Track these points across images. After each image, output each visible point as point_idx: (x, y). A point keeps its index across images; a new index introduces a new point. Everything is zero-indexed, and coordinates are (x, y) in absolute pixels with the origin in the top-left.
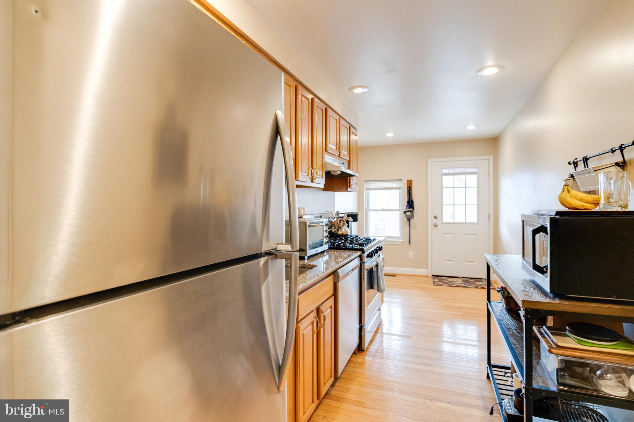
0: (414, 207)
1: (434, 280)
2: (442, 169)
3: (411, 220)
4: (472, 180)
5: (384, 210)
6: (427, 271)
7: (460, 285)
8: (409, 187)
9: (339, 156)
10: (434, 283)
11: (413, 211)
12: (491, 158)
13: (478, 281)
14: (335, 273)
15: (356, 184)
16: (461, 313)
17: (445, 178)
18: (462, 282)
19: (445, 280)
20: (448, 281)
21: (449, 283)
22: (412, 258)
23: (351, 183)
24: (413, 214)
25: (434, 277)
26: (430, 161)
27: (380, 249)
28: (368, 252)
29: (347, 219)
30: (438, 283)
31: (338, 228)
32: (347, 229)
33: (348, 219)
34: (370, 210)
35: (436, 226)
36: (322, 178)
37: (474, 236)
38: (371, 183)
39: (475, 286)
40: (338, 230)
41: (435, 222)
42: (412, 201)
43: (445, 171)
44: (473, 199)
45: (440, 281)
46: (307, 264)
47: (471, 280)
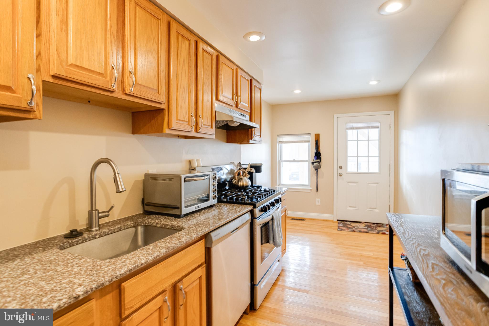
0: (321, 158)
1: (339, 225)
2: (346, 123)
3: (319, 170)
4: (374, 134)
5: (295, 161)
6: (333, 216)
7: (362, 230)
8: (316, 140)
9: (237, 106)
10: (338, 228)
11: (320, 162)
12: (392, 113)
13: (380, 226)
14: (206, 237)
15: (260, 137)
16: (362, 263)
17: (350, 132)
18: (364, 228)
19: (348, 224)
20: (352, 226)
21: (352, 228)
22: (319, 204)
23: (253, 135)
24: (320, 165)
25: (339, 221)
26: (335, 116)
27: (278, 201)
28: (262, 206)
29: (249, 170)
30: (342, 228)
31: (238, 179)
32: (247, 181)
33: (251, 170)
34: (282, 161)
35: (341, 175)
36: (212, 127)
37: (375, 185)
38: (283, 137)
39: (377, 231)
40: (238, 182)
41: (340, 171)
42: (320, 153)
43: (349, 125)
44: (375, 150)
45: (345, 225)
46: (177, 225)
47: (373, 226)
